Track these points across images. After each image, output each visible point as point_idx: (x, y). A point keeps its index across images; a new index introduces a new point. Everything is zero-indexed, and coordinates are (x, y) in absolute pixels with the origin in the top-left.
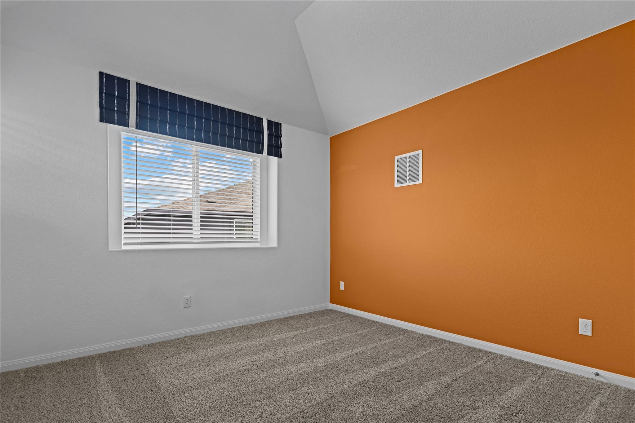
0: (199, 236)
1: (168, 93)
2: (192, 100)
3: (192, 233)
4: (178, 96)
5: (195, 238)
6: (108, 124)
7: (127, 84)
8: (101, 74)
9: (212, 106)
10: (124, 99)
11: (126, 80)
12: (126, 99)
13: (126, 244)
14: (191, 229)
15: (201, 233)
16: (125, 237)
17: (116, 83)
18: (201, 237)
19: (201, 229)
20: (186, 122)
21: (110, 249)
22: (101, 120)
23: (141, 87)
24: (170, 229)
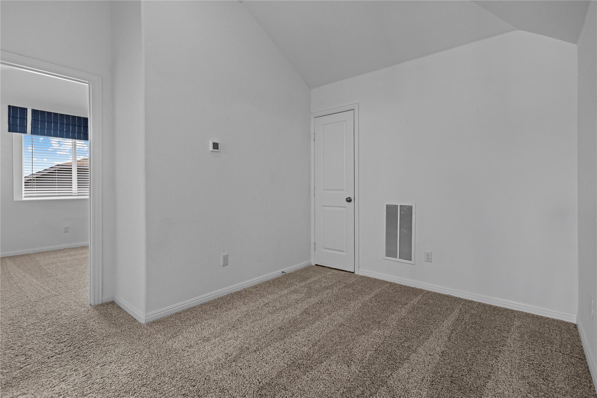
0: (77, 192)
1: (53, 114)
2: (69, 116)
3: (72, 190)
4: (59, 114)
5: (74, 193)
6: (14, 133)
7: (26, 111)
8: (9, 106)
9: (82, 119)
10: (24, 118)
11: (25, 108)
12: (25, 119)
13: (25, 197)
14: (72, 188)
15: (78, 190)
16: (25, 193)
17: (19, 111)
18: (78, 192)
19: (78, 188)
20: (64, 129)
21: (14, 200)
22: (9, 131)
23: (34, 112)
24: (56, 188)
